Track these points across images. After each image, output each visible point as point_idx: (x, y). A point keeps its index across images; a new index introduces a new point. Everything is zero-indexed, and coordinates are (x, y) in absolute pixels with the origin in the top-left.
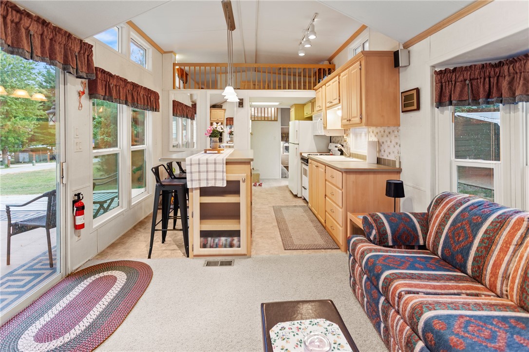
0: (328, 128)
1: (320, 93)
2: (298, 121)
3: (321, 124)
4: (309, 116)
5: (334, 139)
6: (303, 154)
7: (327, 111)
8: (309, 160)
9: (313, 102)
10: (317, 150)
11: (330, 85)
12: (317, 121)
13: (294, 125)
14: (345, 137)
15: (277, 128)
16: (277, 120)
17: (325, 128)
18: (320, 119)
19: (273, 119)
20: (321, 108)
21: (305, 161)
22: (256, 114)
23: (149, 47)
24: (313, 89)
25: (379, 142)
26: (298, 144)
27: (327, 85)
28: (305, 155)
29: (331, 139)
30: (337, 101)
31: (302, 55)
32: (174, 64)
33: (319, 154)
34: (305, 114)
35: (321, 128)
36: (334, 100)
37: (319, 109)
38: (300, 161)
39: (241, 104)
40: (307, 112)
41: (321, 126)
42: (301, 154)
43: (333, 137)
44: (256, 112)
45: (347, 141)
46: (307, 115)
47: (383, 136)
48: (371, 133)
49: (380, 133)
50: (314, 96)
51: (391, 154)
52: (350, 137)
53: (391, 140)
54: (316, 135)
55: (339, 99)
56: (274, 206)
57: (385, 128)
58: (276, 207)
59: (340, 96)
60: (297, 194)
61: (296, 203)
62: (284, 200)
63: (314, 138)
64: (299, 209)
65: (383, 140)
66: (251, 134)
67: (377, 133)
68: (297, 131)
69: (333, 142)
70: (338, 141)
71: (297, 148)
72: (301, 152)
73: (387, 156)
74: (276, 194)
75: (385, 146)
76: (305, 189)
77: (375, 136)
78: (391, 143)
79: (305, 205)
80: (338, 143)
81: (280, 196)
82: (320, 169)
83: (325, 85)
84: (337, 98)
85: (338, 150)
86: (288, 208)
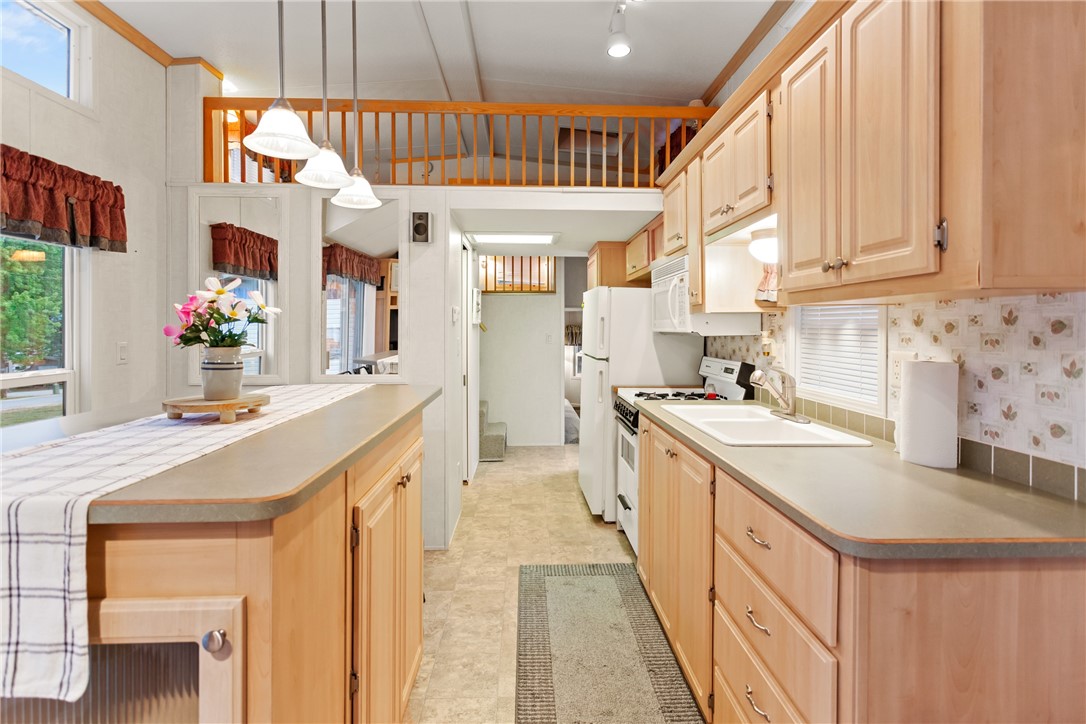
0: (709, 308)
1: (680, 193)
2: (605, 289)
3: (682, 294)
4: (640, 274)
5: (717, 346)
6: (621, 392)
7: (707, 249)
8: (640, 416)
9: (653, 229)
10: (665, 380)
11: (722, 145)
12: (670, 287)
13: (596, 300)
14: (765, 340)
15: (555, 312)
16: (554, 292)
17: (697, 308)
18: (676, 280)
19: (544, 289)
20: (682, 242)
21: (629, 417)
22: (509, 279)
23: (82, 22)
24: (656, 186)
25: (961, 366)
26: (607, 360)
27: (706, 153)
28: (629, 396)
29: (706, 346)
30: (760, 197)
31: (619, 50)
32: (205, 100)
33: (670, 391)
34: (629, 269)
35: (681, 309)
36: (742, 197)
37: (677, 244)
38: (614, 413)
39: (422, 230)
40: (634, 263)
41: (682, 302)
42: (615, 390)
43: (715, 338)
44: (508, 272)
45: (773, 354)
46: (634, 270)
47: (997, 342)
48: (907, 327)
49: (976, 327)
50: (658, 208)
51: (1070, 434)
52: (784, 340)
53: (1073, 364)
54: (662, 333)
55: (769, 187)
56: (524, 564)
57: (1012, 301)
58: (528, 571)
59: (771, 175)
60: (603, 512)
61: (596, 550)
62: (562, 536)
63: (655, 341)
64: (609, 586)
65: (995, 358)
66: (482, 328)
67: (950, 327)
68: (603, 319)
69: (714, 355)
70: (734, 351)
71: (601, 373)
72: (615, 384)
73: (1036, 442)
74: (539, 509)
75: (1020, 391)
76: (626, 507)
77: (936, 339)
78: (1075, 377)
79: (626, 563)
80: (733, 357)
81: (550, 514)
82: (685, 468)
83: (698, 158)
84: (757, 189)
85: (738, 383)
86: (569, 578)
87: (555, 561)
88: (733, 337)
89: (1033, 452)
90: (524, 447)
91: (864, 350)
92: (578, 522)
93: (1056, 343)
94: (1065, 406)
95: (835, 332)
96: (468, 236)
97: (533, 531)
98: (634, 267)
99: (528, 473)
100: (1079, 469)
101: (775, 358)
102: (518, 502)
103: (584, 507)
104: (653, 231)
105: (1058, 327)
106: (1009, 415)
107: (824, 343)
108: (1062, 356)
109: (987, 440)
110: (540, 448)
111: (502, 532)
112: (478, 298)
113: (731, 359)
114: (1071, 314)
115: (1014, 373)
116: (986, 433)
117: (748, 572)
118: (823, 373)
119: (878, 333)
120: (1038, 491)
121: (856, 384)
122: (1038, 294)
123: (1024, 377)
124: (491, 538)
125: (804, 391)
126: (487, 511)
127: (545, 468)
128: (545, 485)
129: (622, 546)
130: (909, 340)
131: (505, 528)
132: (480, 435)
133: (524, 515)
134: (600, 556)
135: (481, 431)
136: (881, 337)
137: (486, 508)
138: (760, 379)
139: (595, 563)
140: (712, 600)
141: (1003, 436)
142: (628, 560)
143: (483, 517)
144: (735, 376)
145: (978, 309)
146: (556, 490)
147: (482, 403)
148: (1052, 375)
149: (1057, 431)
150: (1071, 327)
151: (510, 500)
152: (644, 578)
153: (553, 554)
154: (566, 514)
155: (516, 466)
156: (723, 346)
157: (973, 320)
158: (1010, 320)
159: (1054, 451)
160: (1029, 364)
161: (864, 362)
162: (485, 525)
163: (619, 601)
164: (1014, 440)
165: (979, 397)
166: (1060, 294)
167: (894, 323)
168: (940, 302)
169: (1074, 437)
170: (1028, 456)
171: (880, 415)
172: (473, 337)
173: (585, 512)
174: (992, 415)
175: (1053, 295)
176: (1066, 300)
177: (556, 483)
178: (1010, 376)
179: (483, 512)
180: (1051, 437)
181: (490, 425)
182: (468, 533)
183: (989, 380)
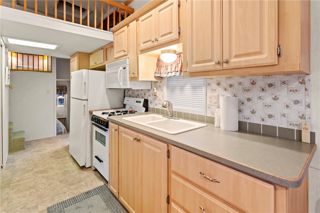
0: (140, 79)
1: (124, 34)
3: (124, 74)
4: (98, 66)
5: (130, 93)
6: (94, 113)
7: (140, 56)
8: (109, 123)
9: (108, 48)
10: (111, 106)
11: (151, 16)
12: (118, 71)
14: (155, 91)
15: (52, 81)
16: (51, 72)
17: (134, 79)
18: (121, 68)
19: (46, 70)
20: (126, 53)
21: (102, 123)
26: (87, 100)
27: (141, 19)
29: (125, 93)
30: (175, 35)
34: (92, 64)
35: (125, 79)
36: (162, 36)
37: (122, 54)
38: (89, 122)
40: (96, 60)
41: (125, 77)
42: (91, 112)
43: (129, 90)
45: (158, 95)
46: (95, 64)
47: (249, 90)
48: (214, 86)
49: (241, 86)
50: (111, 40)
51: (275, 117)
52: (162, 91)
53: (276, 96)
54: (110, 89)
55: (179, 33)
56: (49, 206)
57: (254, 78)
58: (53, 209)
59: (179, 28)
60: (85, 164)
61: (86, 183)
62: (67, 181)
63: (107, 92)
64: (98, 200)
65: (248, 95)
66: (10, 87)
67: (231, 86)
68: (85, 83)
69: (128, 96)
70: (138, 95)
71: (84, 106)
72: (91, 110)
73: (263, 120)
74: (51, 170)
75: (257, 105)
76: (101, 161)
77: (226, 90)
78: (276, 100)
79: (102, 185)
80: (138, 97)
81: (58, 172)
82: (146, 145)
83: (135, 21)
84: (172, 33)
85: (143, 106)
86: (78, 204)
87: (67, 197)
88: (138, 90)
89: (262, 123)
90: (35, 140)
91: (194, 93)
92: (73, 172)
93: (270, 91)
94: (273, 109)
95: (182, 88)
96: (4, 38)
97: (50, 184)
98: (96, 63)
99: (40, 153)
100: (278, 127)
101: (158, 97)
102: (38, 170)
103: (75, 164)
104: (106, 49)
105: (270, 85)
106: (253, 112)
107: (177, 92)
108: (272, 94)
109: (245, 120)
110: (44, 139)
111: (32, 191)
112: (8, 72)
113: (136, 97)
114: (274, 82)
115: (255, 99)
116: (245, 118)
117: (199, 192)
118: (176, 101)
119: (203, 88)
120: (264, 135)
121: (191, 105)
122: (263, 75)
123: (258, 100)
124: (24, 197)
125: (176, 108)
126: (19, 181)
127: (49, 148)
128: (51, 157)
129: (97, 177)
130: (215, 90)
131: (32, 187)
132: (9, 140)
133: (43, 176)
134: (89, 186)
135: (10, 137)
136: (204, 89)
137: (18, 178)
138: (166, 105)
139: (88, 190)
140: (168, 202)
141: (251, 119)
142: (102, 183)
143: (17, 185)
144: (142, 104)
145: (242, 80)
146: (58, 158)
147: (10, 123)
148: (268, 100)
149: (270, 116)
150: (275, 85)
151: (33, 170)
152: (115, 191)
153: (64, 193)
154: (66, 169)
155: (32, 151)
156: (133, 93)
157: (239, 83)
158: (253, 83)
159: (269, 122)
160: (260, 97)
161: (194, 97)
162: (18, 190)
163: (105, 207)
164: (255, 120)
165: (242, 107)
166: (271, 76)
167: (209, 84)
168: (227, 78)
169: (276, 118)
170: (261, 124)
171: (204, 114)
172: (5, 91)
173: (75, 165)
174: (247, 113)
175: (268, 76)
176: (273, 77)
177: (56, 155)
178: (254, 101)
179: (16, 182)
180: (268, 118)
181: (15, 133)
182: (7, 199)
183: (246, 102)
